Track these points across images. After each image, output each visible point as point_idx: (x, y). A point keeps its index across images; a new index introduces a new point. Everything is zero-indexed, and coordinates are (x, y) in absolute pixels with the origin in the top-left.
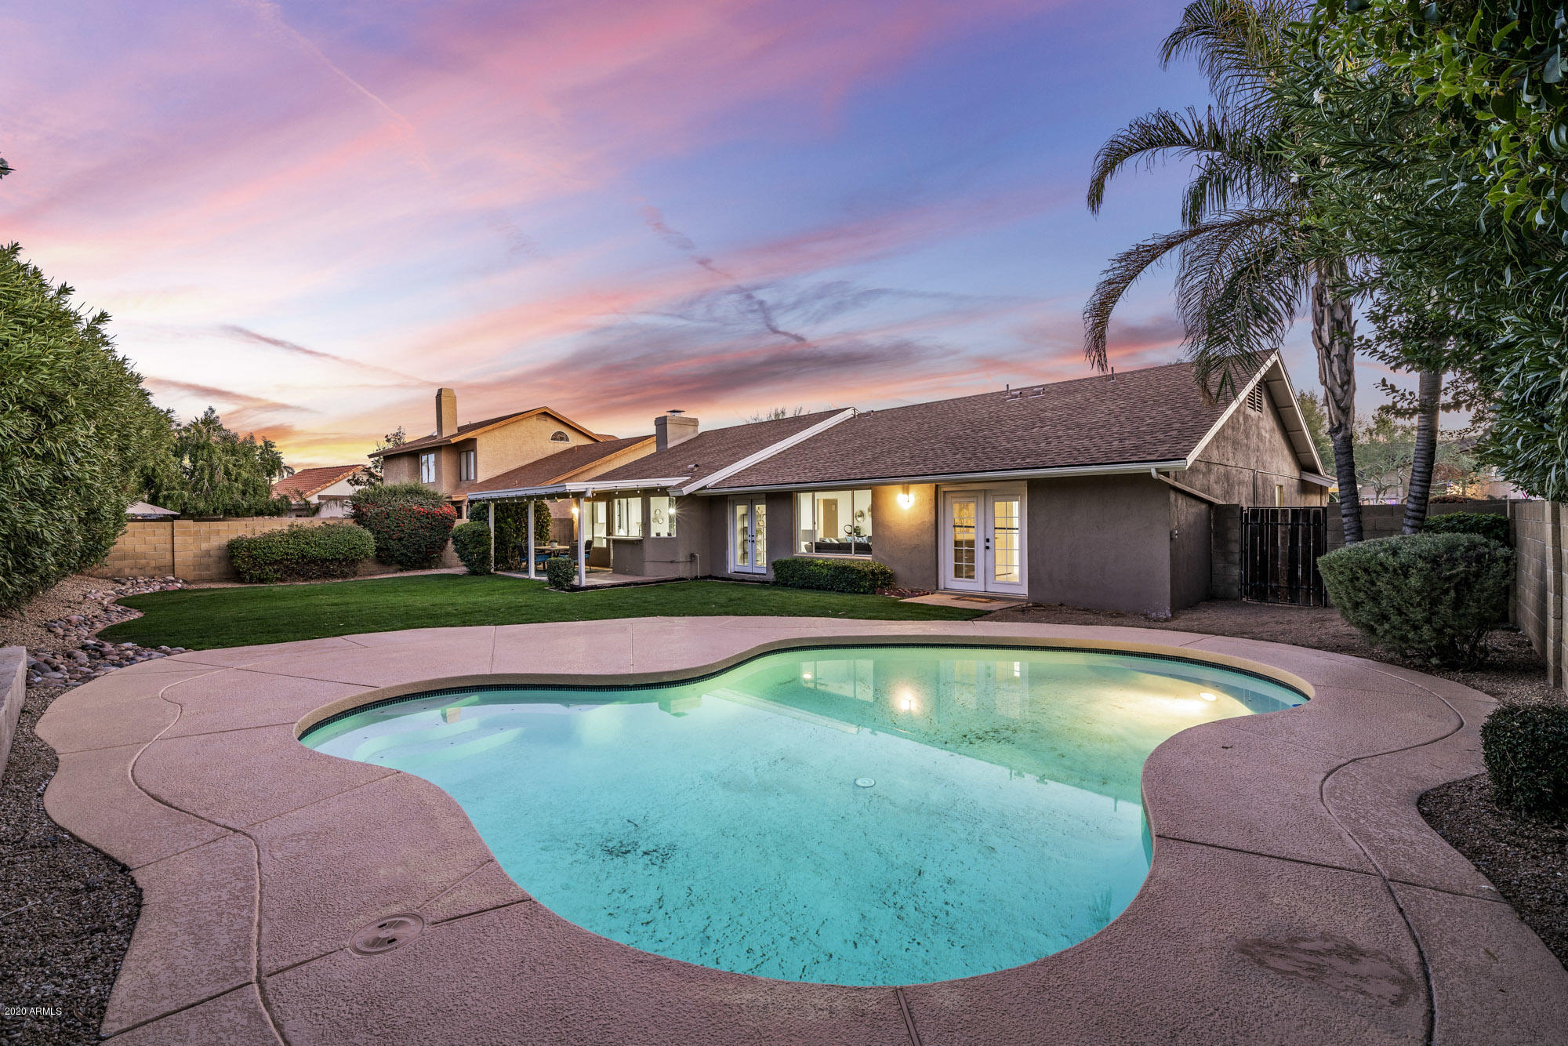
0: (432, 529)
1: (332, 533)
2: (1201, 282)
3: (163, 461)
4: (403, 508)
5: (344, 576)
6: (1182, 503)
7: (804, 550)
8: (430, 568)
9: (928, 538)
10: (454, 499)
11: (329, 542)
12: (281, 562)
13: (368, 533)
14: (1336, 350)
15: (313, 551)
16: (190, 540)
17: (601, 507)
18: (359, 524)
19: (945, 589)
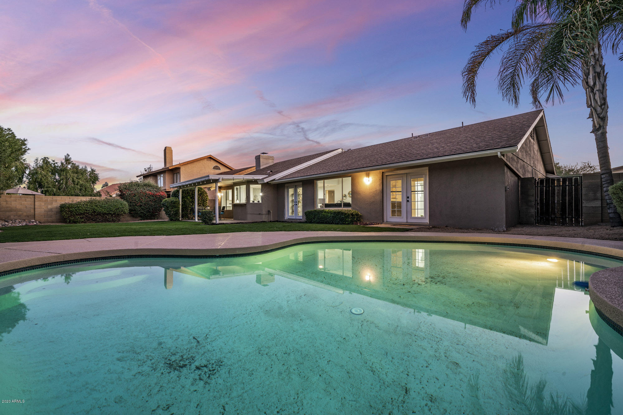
0: (155, 202)
1: (108, 202)
2: (511, 73)
3: (45, 176)
4: (142, 192)
5: (114, 221)
6: (508, 174)
7: (319, 207)
8: (154, 219)
9: (379, 198)
10: (167, 190)
11: (107, 206)
12: (84, 214)
13: (125, 203)
14: (598, 87)
15: (99, 210)
16: (43, 204)
17: (230, 192)
18: (122, 199)
19: (387, 222)
